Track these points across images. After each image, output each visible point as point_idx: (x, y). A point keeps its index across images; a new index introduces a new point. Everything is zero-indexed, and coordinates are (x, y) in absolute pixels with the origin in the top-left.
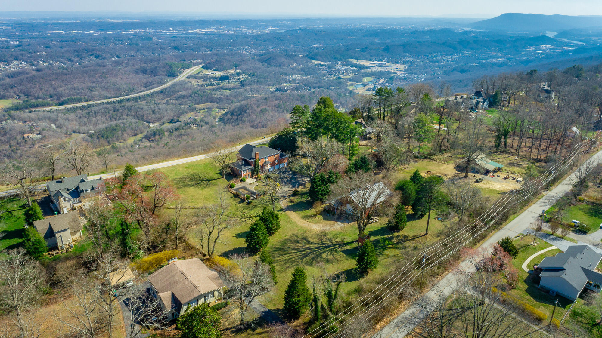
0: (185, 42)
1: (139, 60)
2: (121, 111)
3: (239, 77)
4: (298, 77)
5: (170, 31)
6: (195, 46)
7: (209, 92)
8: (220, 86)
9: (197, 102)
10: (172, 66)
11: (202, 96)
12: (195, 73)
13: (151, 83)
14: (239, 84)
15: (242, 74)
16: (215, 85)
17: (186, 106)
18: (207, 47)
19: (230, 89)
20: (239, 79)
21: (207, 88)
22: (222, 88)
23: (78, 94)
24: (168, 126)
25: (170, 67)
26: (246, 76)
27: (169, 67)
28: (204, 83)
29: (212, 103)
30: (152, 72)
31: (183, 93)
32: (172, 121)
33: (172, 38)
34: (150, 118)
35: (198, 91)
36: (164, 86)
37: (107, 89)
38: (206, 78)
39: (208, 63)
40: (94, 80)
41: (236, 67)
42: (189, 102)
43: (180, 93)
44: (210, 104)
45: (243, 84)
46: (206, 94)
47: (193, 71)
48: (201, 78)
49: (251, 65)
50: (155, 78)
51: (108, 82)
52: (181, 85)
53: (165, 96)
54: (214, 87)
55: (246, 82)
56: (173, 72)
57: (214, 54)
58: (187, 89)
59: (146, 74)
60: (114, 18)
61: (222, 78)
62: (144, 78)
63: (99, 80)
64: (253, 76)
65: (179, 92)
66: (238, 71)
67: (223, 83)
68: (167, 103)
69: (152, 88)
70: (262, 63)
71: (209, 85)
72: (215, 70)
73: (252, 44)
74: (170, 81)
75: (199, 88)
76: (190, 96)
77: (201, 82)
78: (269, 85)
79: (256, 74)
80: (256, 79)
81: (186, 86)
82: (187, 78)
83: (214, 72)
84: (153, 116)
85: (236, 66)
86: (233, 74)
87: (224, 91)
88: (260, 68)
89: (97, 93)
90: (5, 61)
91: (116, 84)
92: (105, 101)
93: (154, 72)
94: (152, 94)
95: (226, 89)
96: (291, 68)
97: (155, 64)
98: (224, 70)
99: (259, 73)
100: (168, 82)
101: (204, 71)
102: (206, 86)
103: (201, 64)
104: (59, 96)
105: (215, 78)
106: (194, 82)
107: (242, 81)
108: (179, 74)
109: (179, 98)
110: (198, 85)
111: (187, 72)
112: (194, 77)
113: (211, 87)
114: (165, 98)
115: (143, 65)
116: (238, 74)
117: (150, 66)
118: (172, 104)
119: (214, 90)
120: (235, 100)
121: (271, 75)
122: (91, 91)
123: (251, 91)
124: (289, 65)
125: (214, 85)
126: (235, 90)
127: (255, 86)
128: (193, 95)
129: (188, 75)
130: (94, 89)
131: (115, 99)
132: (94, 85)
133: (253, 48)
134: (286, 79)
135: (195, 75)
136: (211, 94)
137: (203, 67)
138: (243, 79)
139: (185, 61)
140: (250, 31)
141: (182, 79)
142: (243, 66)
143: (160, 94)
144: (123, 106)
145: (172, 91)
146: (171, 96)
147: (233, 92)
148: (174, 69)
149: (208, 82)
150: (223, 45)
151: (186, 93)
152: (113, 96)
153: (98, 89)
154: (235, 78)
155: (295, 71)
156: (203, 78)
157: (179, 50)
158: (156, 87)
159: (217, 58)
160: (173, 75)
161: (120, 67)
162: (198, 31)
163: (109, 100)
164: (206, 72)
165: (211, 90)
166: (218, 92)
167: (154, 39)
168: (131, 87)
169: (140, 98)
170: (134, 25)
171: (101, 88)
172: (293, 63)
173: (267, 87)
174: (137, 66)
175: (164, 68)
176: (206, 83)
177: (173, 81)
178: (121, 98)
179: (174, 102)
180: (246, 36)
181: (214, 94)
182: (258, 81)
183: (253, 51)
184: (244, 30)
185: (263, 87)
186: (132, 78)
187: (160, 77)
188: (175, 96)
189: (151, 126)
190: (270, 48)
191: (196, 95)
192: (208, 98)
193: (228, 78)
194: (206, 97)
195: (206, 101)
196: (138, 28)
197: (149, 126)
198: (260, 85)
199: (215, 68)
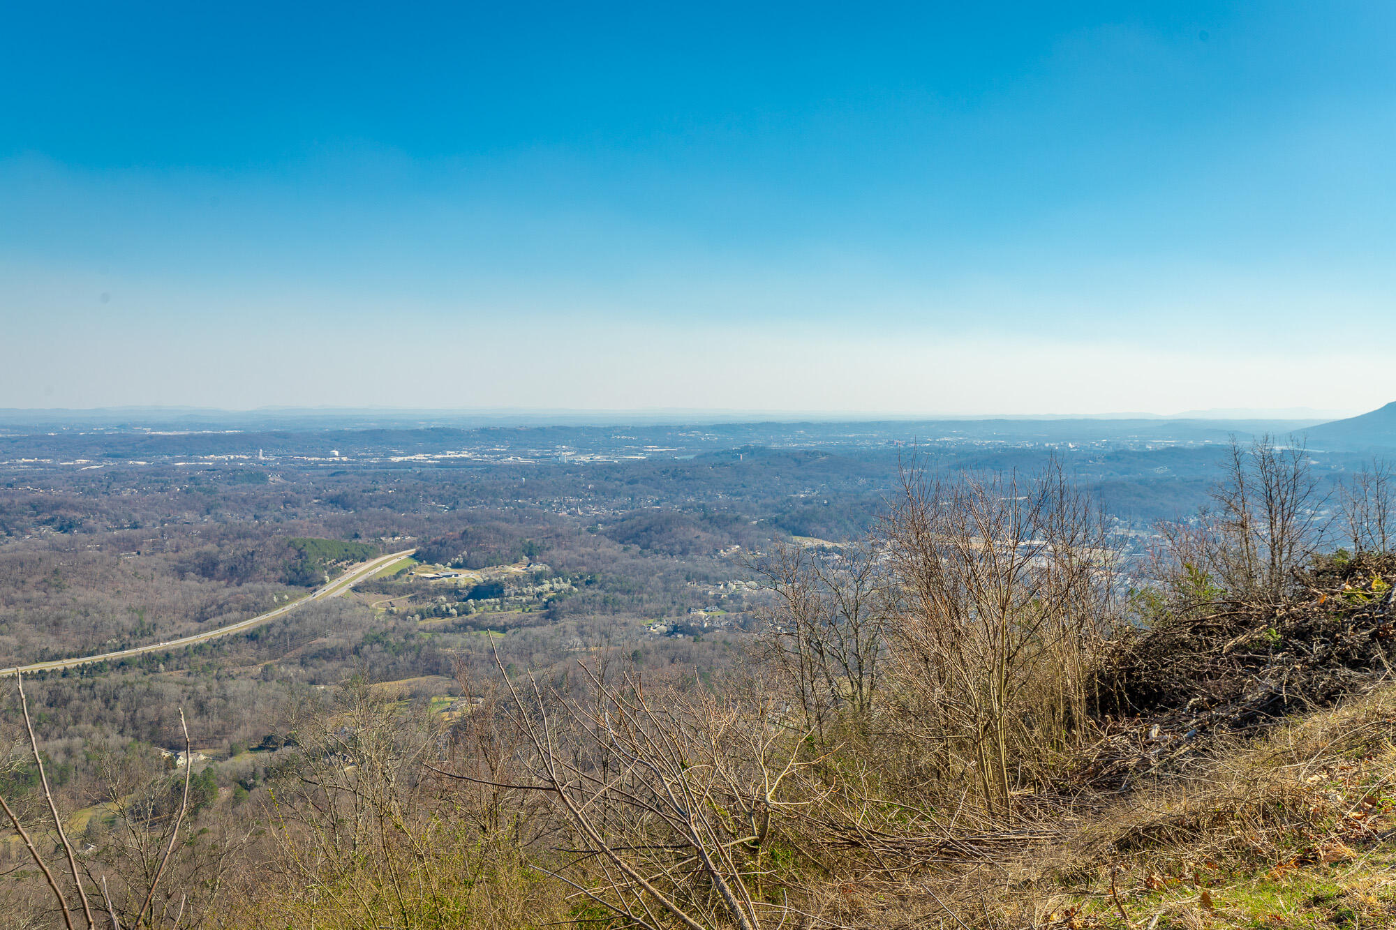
0: (372, 486)
1: (201, 536)
2: (75, 703)
3: (538, 589)
4: (748, 588)
5: (330, 459)
6: (401, 496)
7: (427, 636)
8: (470, 617)
9: (377, 670)
10: (306, 550)
11: (397, 654)
12: (387, 575)
13: (220, 607)
14: (536, 614)
15: (550, 578)
16: (450, 615)
17: (332, 689)
18: (441, 499)
19: (503, 629)
20: (540, 594)
21: (422, 624)
22: (477, 626)
24: (244, 760)
25: (301, 554)
26: (566, 586)
27: (294, 553)
28: (412, 607)
29: (433, 678)
30: (233, 570)
31: (331, 641)
32: (268, 743)
33: (333, 475)
34: (181, 730)
35: (385, 634)
36: (263, 618)
37: (56, 624)
38: (418, 591)
39: (435, 543)
40: (19, 595)
41: (530, 555)
42: (345, 672)
43: (320, 640)
44: (422, 681)
45: (551, 612)
46: (413, 642)
47: (372, 572)
49: (583, 550)
50: (239, 590)
51: (64, 604)
52: (328, 611)
53: (265, 652)
54: (447, 620)
55: (565, 604)
56: (308, 571)
57: (460, 518)
58: (349, 625)
59: (211, 577)
60: (164, 426)
61: (478, 592)
62: (198, 590)
63: (35, 594)
64: (588, 583)
65: (315, 635)
66: (538, 568)
67: (482, 609)
68: (266, 676)
69: (220, 625)
70: (621, 542)
71: (430, 616)
72: (456, 566)
73: (591, 490)
74: (292, 599)
75: (391, 623)
76: (356, 651)
77: (402, 604)
78: (646, 615)
79: (599, 578)
80: (601, 592)
81: (345, 616)
82: (355, 589)
83: (453, 572)
84: (196, 723)
85: (531, 552)
86: (518, 579)
87: (483, 633)
88: (614, 560)
89: (12, 640)
91: (90, 610)
92: (36, 668)
93: (237, 572)
94: (217, 645)
95: (493, 628)
96: (724, 560)
97: (250, 544)
98: (489, 564)
99: (610, 574)
100: (282, 603)
101: (419, 568)
102: (417, 617)
103: (411, 546)
105: (454, 592)
106: (378, 604)
107: (550, 600)
108: (327, 578)
109: (313, 657)
110: (391, 612)
111: (357, 572)
112: (381, 586)
113: (437, 622)
114: (259, 660)
115: (210, 547)
116: (537, 579)
117: (229, 552)
118: (285, 679)
119: (446, 630)
120: (520, 665)
121: (654, 580)
123: (582, 634)
124: (717, 551)
125: (447, 614)
126: (523, 631)
127: (598, 618)
128: (367, 648)
129: (360, 579)
131: (71, 663)
133: (593, 503)
134: (705, 593)
135: (385, 579)
136: (431, 643)
137: (414, 557)
138: (552, 594)
139: (356, 536)
140: (585, 459)
141: (336, 594)
142: (554, 552)
143: (243, 644)
144: (92, 687)
145: (292, 636)
146: (286, 651)
147: (513, 638)
148: (315, 560)
149: (429, 605)
150: (495, 494)
151: (341, 641)
152: (68, 649)
153: (20, 625)
154: (525, 590)
155: (736, 569)
156: (411, 590)
157: (345, 507)
158: (235, 621)
159: (469, 528)
160: (305, 580)
161: (131, 557)
162: (420, 457)
163: (48, 666)
164: (426, 572)
165: (435, 631)
166: (459, 639)
167: (274, 479)
168: (148, 619)
169: (167, 656)
170: (219, 442)
171: (33, 621)
172: (730, 543)
173: (640, 621)
174: (187, 553)
175: (278, 556)
176: (421, 607)
177: (304, 600)
178: (98, 658)
179: (291, 672)
180: (571, 468)
181: (446, 645)
182: (605, 602)
183: (594, 510)
184: (566, 455)
185: (623, 620)
186: (157, 591)
187: (258, 586)
188: (300, 651)
189: (181, 761)
190: (649, 503)
191: (377, 647)
192: (418, 656)
193: (502, 591)
194: (411, 656)
195: (413, 671)
196: (232, 450)
197: (171, 764)
198: (614, 612)
199: (459, 559)
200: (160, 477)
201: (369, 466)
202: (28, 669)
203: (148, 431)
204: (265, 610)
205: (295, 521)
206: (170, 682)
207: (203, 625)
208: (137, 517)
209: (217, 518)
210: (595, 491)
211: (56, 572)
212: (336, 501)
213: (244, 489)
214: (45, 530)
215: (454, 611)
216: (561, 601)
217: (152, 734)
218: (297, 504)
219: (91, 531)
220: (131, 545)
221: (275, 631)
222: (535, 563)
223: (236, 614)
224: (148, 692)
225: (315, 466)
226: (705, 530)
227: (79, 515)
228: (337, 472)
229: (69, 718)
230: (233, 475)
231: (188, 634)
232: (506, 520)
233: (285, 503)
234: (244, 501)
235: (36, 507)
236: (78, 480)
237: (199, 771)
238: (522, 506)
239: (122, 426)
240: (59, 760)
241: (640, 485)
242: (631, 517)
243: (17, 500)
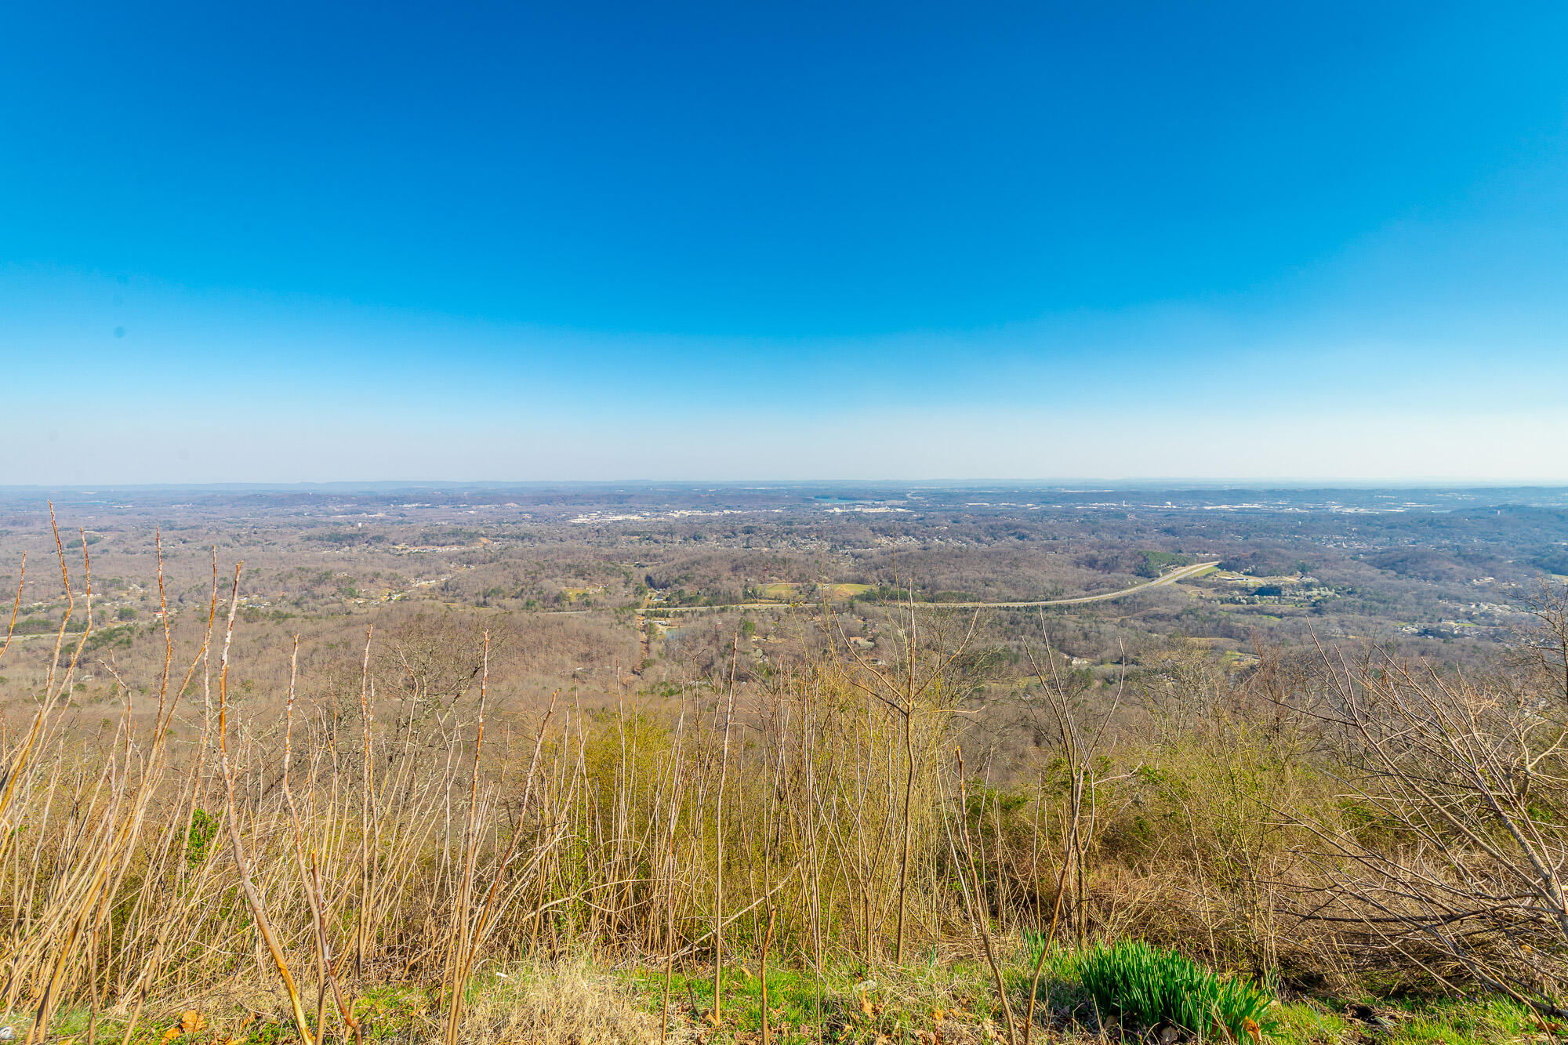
0: (1192, 523)
1: (1089, 546)
2: (1023, 624)
3: (1308, 593)
4: (1501, 610)
5: (1166, 507)
6: (1210, 529)
7: (1225, 614)
8: (1255, 606)
9: (1191, 630)
10: (1149, 557)
11: (1205, 622)
12: (1199, 576)
13: (1098, 584)
14: (1306, 609)
15: (1318, 587)
17: (1162, 637)
18: (1238, 532)
19: (1280, 617)
20: (1309, 597)
21: (1221, 606)
22: (1261, 612)
23: (964, 588)
24: (1109, 668)
25: (1145, 559)
26: (1331, 593)
27: (1141, 559)
28: (1216, 595)
29: (1228, 639)
30: (1106, 565)
31: (1162, 609)
32: (1122, 661)
33: (1167, 516)
34: (1075, 646)
35: (1197, 609)
36: (1124, 593)
37: (1014, 586)
38: (1220, 587)
39: (1233, 559)
40: (999, 569)
42: (1170, 628)
43: (1154, 608)
44: (1220, 640)
45: (1317, 609)
46: (1215, 617)
47: (1189, 573)
48: (1210, 586)
49: (1346, 571)
50: (1109, 576)
51: (1019, 575)
52: (1161, 593)
53: (1122, 611)
54: (1239, 606)
55: (1329, 605)
56: (1149, 569)
57: (1251, 545)
58: (1173, 602)
59: (1094, 568)
60: (1071, 488)
61: (1262, 591)
62: (1087, 574)
63: (1006, 569)
64: (1349, 593)
65: (1152, 605)
66: (1309, 580)
67: (1264, 602)
68: (1122, 624)
69: (1098, 594)
70: (1380, 568)
71: (1227, 602)
72: (1245, 574)
73: (1355, 531)
74: (1139, 584)
75: (1201, 604)
76: (1177, 617)
77: (1209, 593)
78: (1399, 619)
79: (1359, 590)
80: (1361, 600)
81: (1171, 596)
82: (1178, 582)
83: (1245, 577)
84: (1083, 643)
85: (1303, 570)
86: (1292, 586)
87: (1265, 617)
88: (1373, 579)
89: (995, 590)
90: (891, 536)
91: (1031, 579)
92: (1005, 605)
93: (1108, 566)
94: (1096, 604)
95: (1273, 614)
96: (1476, 587)
97: (1116, 552)
98: (1271, 574)
99: (1369, 589)
100: (1133, 585)
101: (1221, 573)
102: (1219, 602)
103: (1216, 560)
104: (935, 587)
105: (1245, 589)
106: (1193, 592)
107: (1317, 601)
108: (1161, 574)
109: (1151, 618)
110: (1201, 598)
111: (1178, 572)
112: (1195, 582)
113: (1232, 606)
114: (1119, 615)
115: (1094, 552)
117: (1104, 555)
118: (1133, 628)
119: (1238, 612)
120: (1293, 640)
121: (1408, 596)
122: (987, 585)
123: (1342, 626)
124: (1470, 580)
125: (1239, 602)
126: (1296, 619)
127: (1357, 616)
128: (1184, 616)
129: (1182, 576)
130: (991, 583)
131: (1022, 604)
132: (995, 576)
133: (1356, 540)
134: (1457, 609)
135: (1197, 578)
136: (1228, 619)
137: (1218, 566)
138: (1318, 598)
139: (1180, 551)
140: (1351, 511)
141: (1165, 584)
142: (1322, 571)
143: (1110, 606)
144: (1031, 617)
145: (1139, 604)
146: (1134, 612)
147: (1287, 622)
148: (1153, 563)
149: (1227, 596)
150: (1278, 531)
151: (1168, 610)
152: (1020, 598)
153: (999, 583)
154: (1298, 593)
155: (1488, 595)
156: (1215, 586)
157: (1174, 534)
158: (1106, 593)
159: (1257, 551)
160: (1147, 574)
161: (1052, 554)
162: (1224, 507)
163: (1011, 605)
164: (1226, 576)
165: (1230, 611)
166: (1248, 619)
167: (1131, 517)
168: (1060, 587)
169: (1069, 607)
170: (1101, 496)
171: (1004, 582)
172: (1484, 575)
173: (1395, 623)
174: (1082, 554)
175: (1132, 560)
176: (1221, 596)
177: (1146, 585)
178: (1034, 604)
179: (1137, 624)
180: (1339, 517)
181: (1238, 621)
182: (1363, 607)
183: (1356, 546)
184: (1335, 508)
185: (1378, 621)
186: (1065, 572)
187: (1120, 575)
188: (1143, 613)
189: (1073, 662)
190: (1406, 542)
191: (1190, 616)
192: (1218, 625)
193: (1280, 592)
194: (1214, 624)
195: (1214, 633)
196: (1107, 501)
197: (1069, 663)
198: (1370, 615)
199: (1249, 570)
200: (1068, 514)
201: (1190, 511)
202: (1002, 605)
203: (1063, 490)
204: (1123, 588)
205: (1143, 541)
206: (1070, 621)
207: (1089, 593)
208: (1056, 534)
209: (1097, 536)
210: (1359, 533)
211: (1016, 559)
212: (1168, 531)
213: (1114, 522)
214: (1011, 538)
215: (1244, 601)
216: (1326, 602)
217: (1060, 646)
218: (1143, 531)
219: (1033, 540)
220: (1053, 549)
221: (1128, 600)
222: (1307, 576)
223: (1107, 589)
224: (1059, 624)
225: (1156, 510)
226: (1459, 564)
227: (1028, 532)
228: (1169, 515)
229: (1020, 631)
230: (1108, 514)
231: (1080, 597)
232: (1286, 548)
233: (1137, 530)
234: (1113, 528)
235: (1008, 527)
236: (1028, 514)
237: (1084, 669)
238: (1298, 540)
239: (1050, 488)
240: (1015, 651)
241: (1398, 530)
242: (1388, 551)
243: (999, 523)
